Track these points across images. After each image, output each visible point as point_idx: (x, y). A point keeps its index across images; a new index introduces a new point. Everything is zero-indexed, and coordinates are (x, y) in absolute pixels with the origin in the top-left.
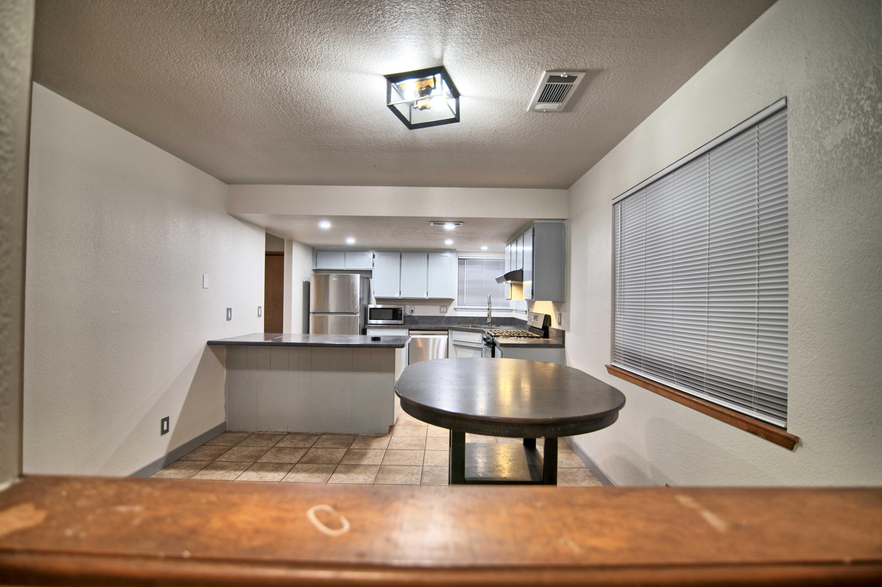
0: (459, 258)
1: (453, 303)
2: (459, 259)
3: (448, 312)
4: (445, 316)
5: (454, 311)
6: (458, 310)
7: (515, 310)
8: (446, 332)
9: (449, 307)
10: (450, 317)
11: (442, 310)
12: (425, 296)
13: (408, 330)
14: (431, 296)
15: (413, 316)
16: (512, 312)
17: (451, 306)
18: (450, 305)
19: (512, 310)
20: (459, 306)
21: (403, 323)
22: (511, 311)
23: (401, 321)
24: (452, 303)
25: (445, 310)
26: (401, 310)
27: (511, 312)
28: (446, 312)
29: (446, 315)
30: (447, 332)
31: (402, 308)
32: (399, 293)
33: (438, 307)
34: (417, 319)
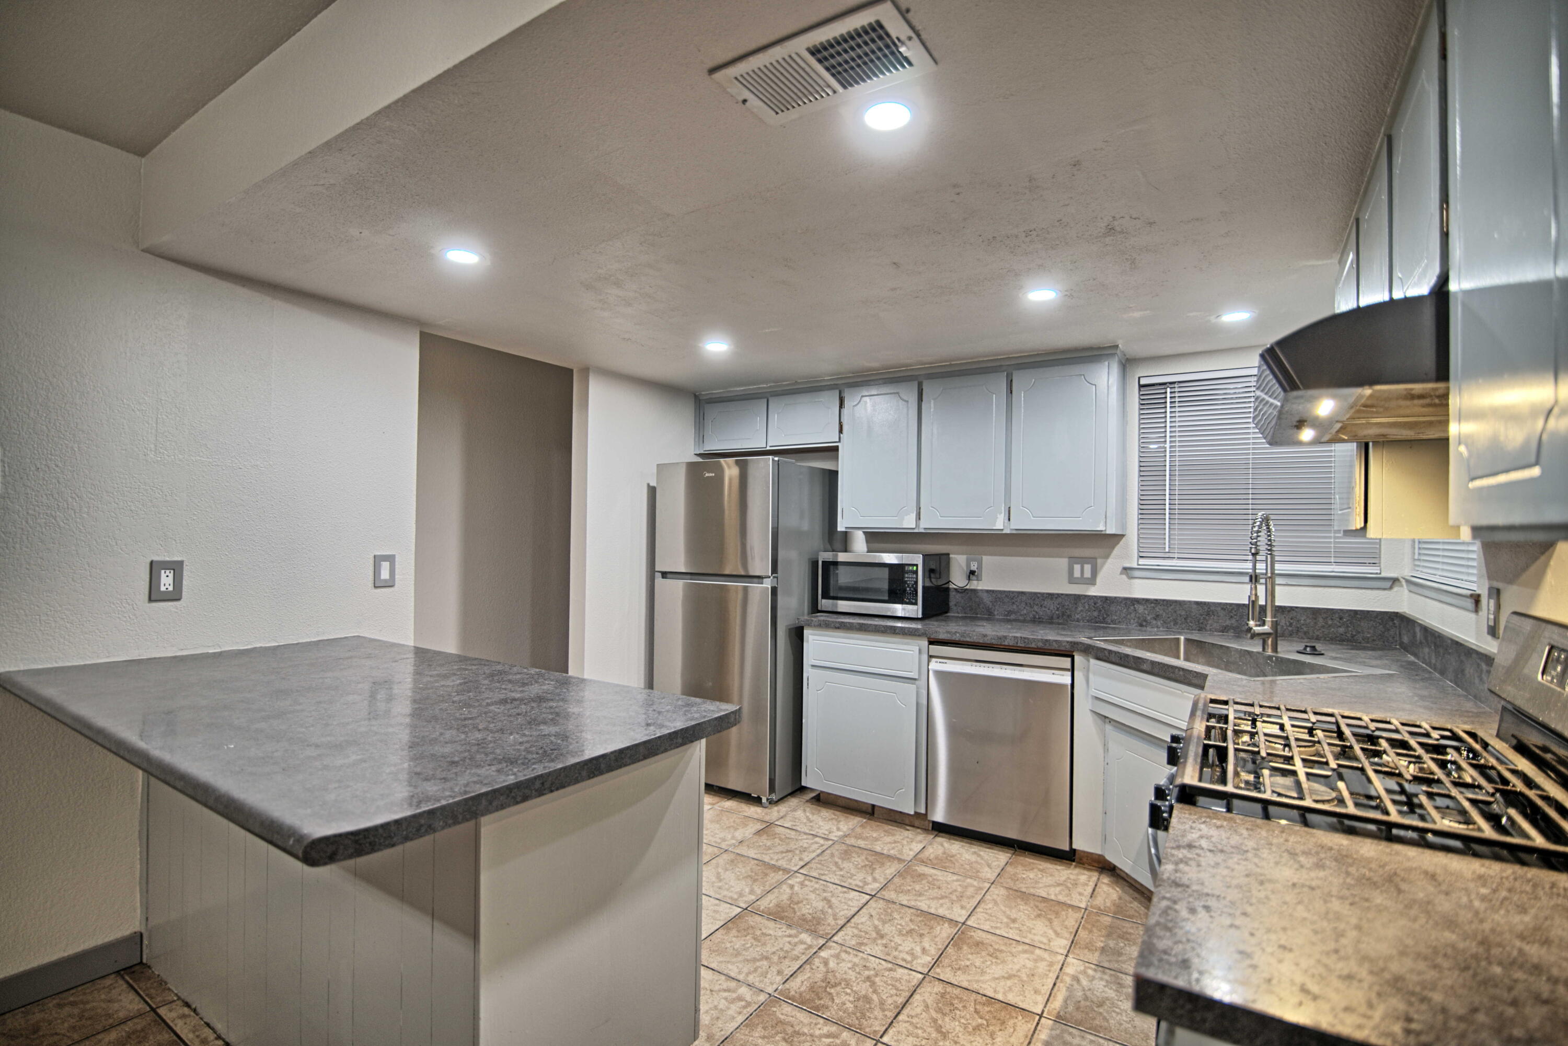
0: (1143, 382)
1: (1117, 551)
2: (1141, 386)
3: (1099, 580)
4: (1086, 596)
5: (1124, 577)
6: (1137, 573)
7: (1408, 581)
8: (1066, 662)
9: (1104, 564)
10: (1106, 599)
11: (1077, 574)
12: (999, 524)
13: (926, 643)
14: (1024, 521)
15: (974, 591)
16: (1395, 589)
17: (1110, 560)
18: (1107, 557)
19: (1395, 581)
20: (1142, 561)
21: (920, 616)
22: (1388, 584)
23: (914, 607)
24: (1113, 547)
25: (1088, 574)
26: (916, 572)
27: (1391, 588)
28: (1092, 581)
29: (1093, 591)
30: (1069, 659)
31: (917, 565)
32: (914, 515)
33: (1062, 563)
34: (987, 599)
